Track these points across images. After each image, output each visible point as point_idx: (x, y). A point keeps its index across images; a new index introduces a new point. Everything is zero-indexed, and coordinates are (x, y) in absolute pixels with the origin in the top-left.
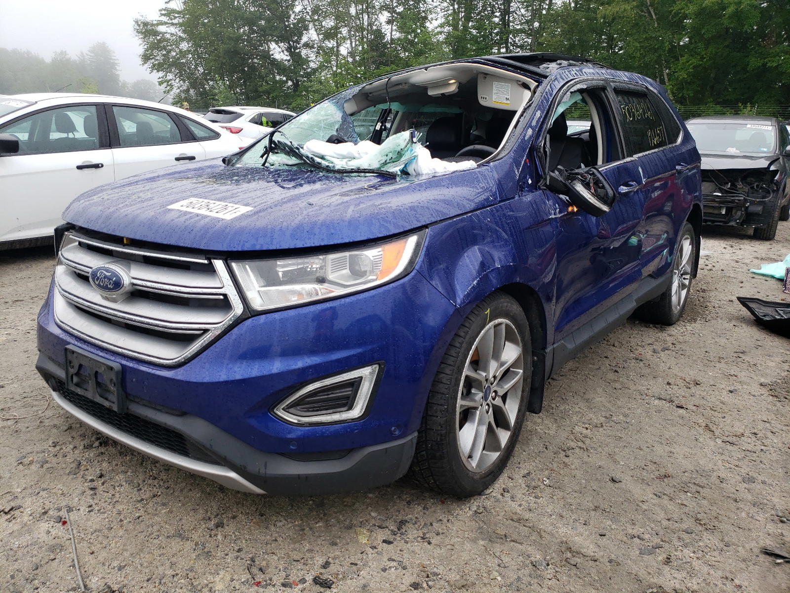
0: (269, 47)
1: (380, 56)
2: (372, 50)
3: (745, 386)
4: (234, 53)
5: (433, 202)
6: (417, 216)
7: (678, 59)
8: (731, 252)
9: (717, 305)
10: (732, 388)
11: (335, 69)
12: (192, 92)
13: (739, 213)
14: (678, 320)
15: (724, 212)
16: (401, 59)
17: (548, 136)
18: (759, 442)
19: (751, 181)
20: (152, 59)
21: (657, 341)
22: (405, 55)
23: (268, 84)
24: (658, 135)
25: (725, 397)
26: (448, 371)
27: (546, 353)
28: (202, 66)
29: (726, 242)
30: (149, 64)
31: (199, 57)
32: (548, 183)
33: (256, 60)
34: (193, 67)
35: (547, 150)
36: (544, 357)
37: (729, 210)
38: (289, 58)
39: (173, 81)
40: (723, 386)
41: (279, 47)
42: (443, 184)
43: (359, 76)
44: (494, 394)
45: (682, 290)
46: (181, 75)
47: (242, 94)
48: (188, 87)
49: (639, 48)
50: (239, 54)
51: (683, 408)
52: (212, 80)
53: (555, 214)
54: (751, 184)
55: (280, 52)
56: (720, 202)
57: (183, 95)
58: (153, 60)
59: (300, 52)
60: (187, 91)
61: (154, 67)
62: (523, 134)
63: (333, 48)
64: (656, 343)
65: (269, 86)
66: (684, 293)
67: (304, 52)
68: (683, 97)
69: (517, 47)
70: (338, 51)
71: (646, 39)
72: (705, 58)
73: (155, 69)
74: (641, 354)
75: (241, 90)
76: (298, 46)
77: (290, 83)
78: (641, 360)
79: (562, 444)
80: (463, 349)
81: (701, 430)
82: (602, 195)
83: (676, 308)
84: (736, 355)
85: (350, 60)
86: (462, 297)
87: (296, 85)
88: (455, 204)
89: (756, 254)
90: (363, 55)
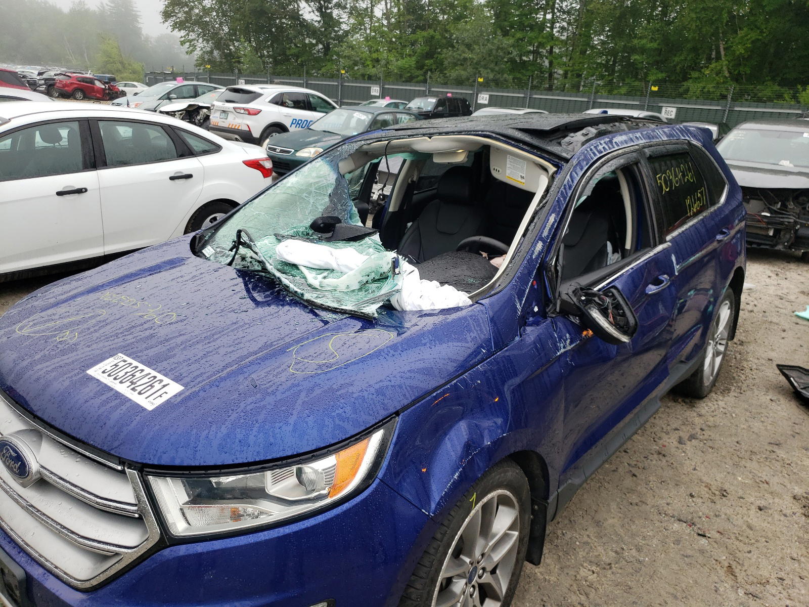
0: (298, 5)
1: (416, 19)
2: (409, 13)
3: (777, 500)
4: (260, 13)
5: (409, 374)
6: (386, 401)
7: (736, 32)
8: (776, 283)
9: (755, 367)
10: (762, 503)
11: (368, 31)
12: (216, 53)
13: (788, 236)
14: (711, 391)
15: (771, 233)
16: (440, 22)
17: (562, 246)
18: (785, 593)
19: (803, 200)
20: (173, 16)
21: (684, 424)
22: (443, 17)
23: (297, 47)
24: (699, 199)
25: (754, 517)
26: (418, 586)
27: (548, 504)
28: (227, 25)
29: (771, 268)
30: (170, 22)
31: (224, 15)
32: (558, 310)
33: (284, 20)
34: (217, 26)
35: (559, 268)
36: (546, 508)
37: (777, 232)
38: (319, 19)
39: (196, 42)
40: (752, 499)
41: (309, 5)
42: (423, 342)
43: (394, 40)
44: (481, 571)
45: (717, 356)
46: (204, 35)
47: (269, 56)
48: (211, 48)
49: (695, 19)
50: (266, 13)
51: (705, 536)
52: (237, 41)
53: (564, 347)
54: (804, 204)
55: (310, 12)
56: (768, 223)
57: (206, 57)
58: (175, 18)
59: (331, 12)
60: (211, 52)
61: (174, 27)
62: (531, 252)
63: (367, 8)
64: (683, 427)
65: (298, 49)
66: (718, 360)
67: (335, 13)
68: (739, 74)
69: (564, 12)
70: (372, 11)
71: (704, 9)
72: (764, 33)
73: (178, 28)
74: (665, 446)
75: (268, 52)
76: (330, 6)
77: (321, 46)
78: (664, 456)
79: (562, 599)
80: (438, 555)
81: (722, 572)
82: (622, 323)
83: (708, 379)
84: (770, 448)
85: (385, 22)
86: (437, 499)
87: (327, 48)
88: (437, 372)
89: (803, 286)
90: (399, 18)
